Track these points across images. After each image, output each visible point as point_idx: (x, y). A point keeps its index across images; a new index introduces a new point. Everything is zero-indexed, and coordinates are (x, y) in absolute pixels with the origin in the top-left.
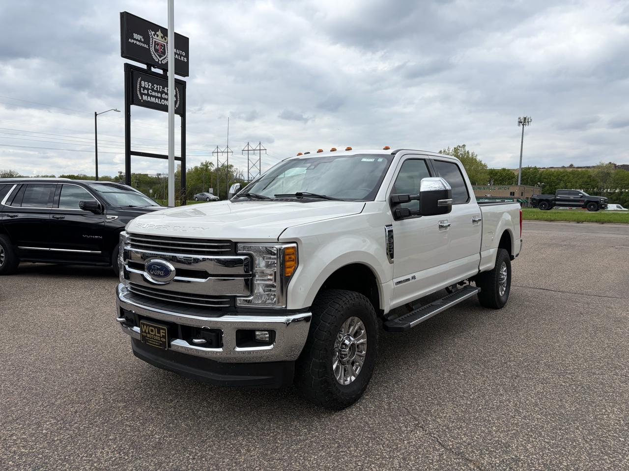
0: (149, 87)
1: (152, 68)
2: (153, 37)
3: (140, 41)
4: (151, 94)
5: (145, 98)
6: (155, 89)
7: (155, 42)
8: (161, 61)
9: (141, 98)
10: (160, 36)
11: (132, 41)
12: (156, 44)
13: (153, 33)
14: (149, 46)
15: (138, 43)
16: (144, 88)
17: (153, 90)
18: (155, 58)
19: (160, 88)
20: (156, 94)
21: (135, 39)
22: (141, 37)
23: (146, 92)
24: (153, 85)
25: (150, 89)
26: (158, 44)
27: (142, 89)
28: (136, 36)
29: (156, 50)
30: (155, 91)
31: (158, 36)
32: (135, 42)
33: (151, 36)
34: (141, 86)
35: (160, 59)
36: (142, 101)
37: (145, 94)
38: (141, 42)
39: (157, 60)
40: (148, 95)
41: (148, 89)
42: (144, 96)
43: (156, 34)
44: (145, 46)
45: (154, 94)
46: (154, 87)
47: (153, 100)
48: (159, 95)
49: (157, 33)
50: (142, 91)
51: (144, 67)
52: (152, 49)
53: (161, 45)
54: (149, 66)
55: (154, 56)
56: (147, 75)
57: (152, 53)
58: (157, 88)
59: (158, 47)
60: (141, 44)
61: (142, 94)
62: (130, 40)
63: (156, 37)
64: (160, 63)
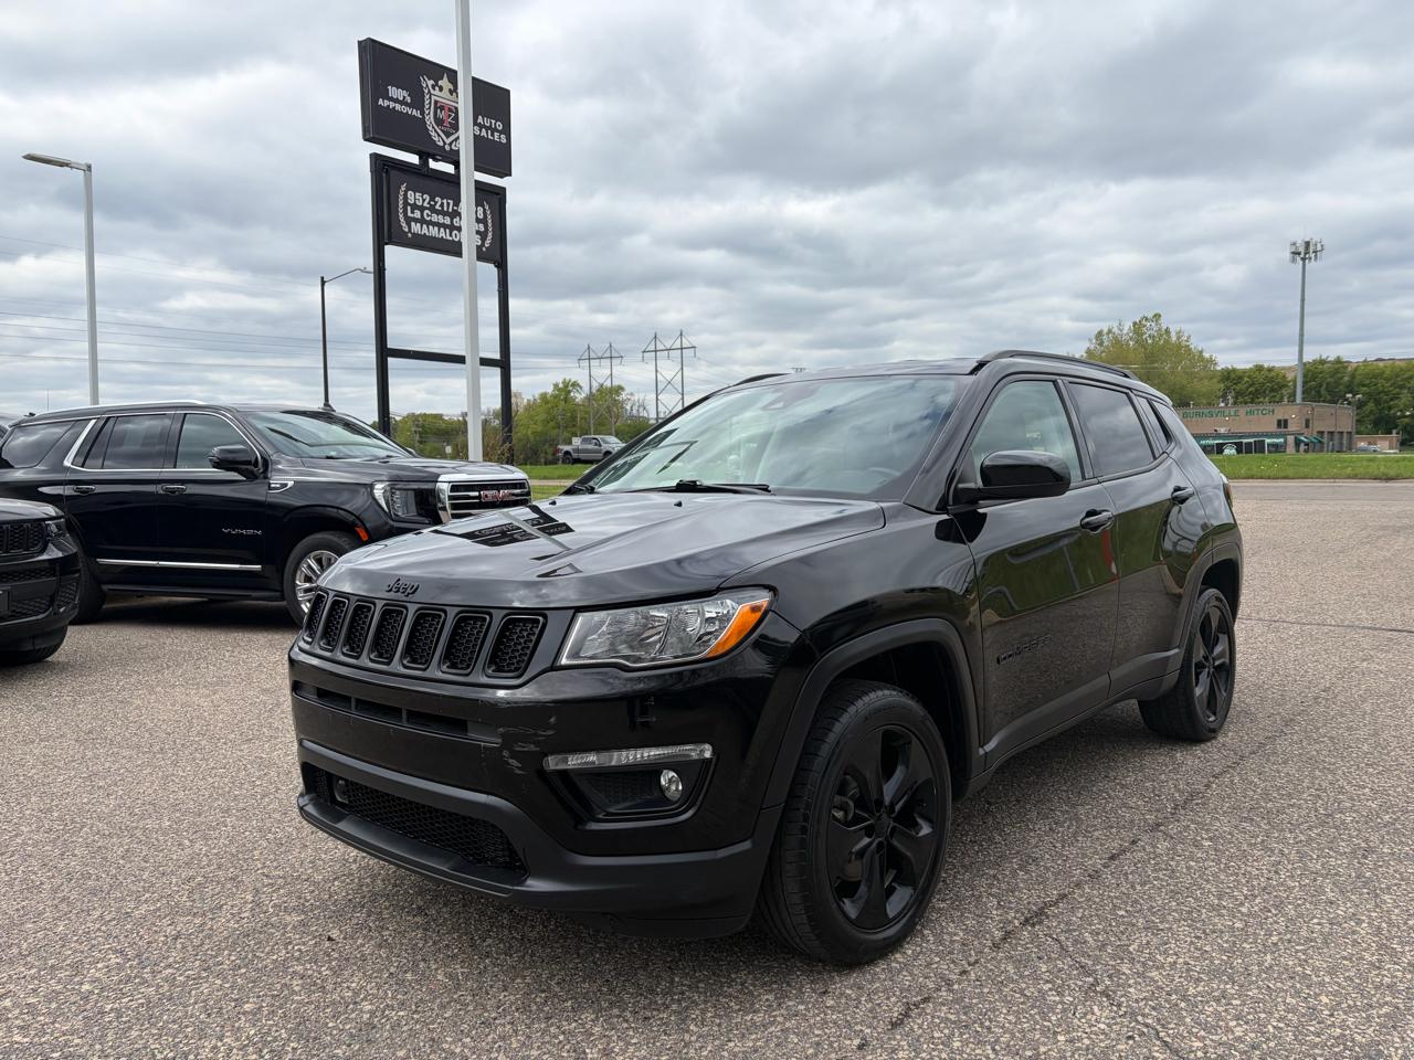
0: (425, 204)
1: (430, 160)
2: (432, 91)
3: (402, 103)
4: (428, 219)
5: (416, 228)
6: (437, 207)
7: (436, 102)
8: (450, 144)
9: (406, 230)
10: (446, 90)
11: (386, 103)
12: (439, 107)
13: (431, 82)
14: (422, 113)
15: (398, 107)
16: (415, 207)
17: (432, 209)
18: (436, 139)
19: (448, 204)
20: (440, 219)
21: (391, 99)
22: (405, 93)
23: (417, 214)
24: (432, 199)
25: (426, 208)
26: (442, 108)
27: (409, 208)
28: (394, 92)
29: (439, 122)
30: (438, 213)
31: (441, 89)
32: (392, 105)
33: (426, 91)
34: (406, 203)
35: (448, 141)
36: (410, 235)
37: (416, 220)
38: (406, 104)
39: (441, 144)
40: (422, 221)
41: (422, 209)
42: (413, 224)
43: (437, 84)
44: (414, 112)
45: (435, 218)
46: (436, 203)
47: (434, 231)
48: (447, 221)
49: (440, 83)
50: (409, 214)
51: (414, 159)
52: (430, 119)
53: (450, 110)
54: (424, 156)
55: (433, 134)
56: (421, 177)
57: (430, 128)
58: (442, 205)
59: (441, 115)
60: (405, 109)
61: (409, 220)
62: (381, 102)
63: (437, 92)
64: (447, 148)
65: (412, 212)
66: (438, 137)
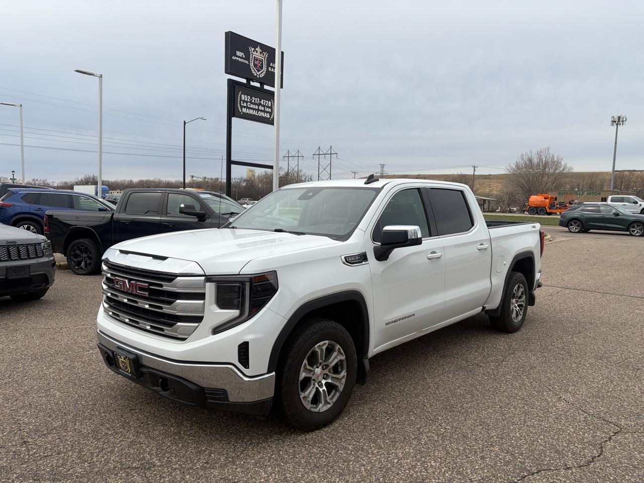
0: (248, 100)
1: (251, 81)
2: (253, 53)
3: (242, 58)
4: (249, 106)
5: (244, 110)
6: (253, 101)
7: (255, 57)
8: (259, 75)
9: (241, 111)
10: (259, 52)
11: (235, 58)
12: (256, 59)
13: (253, 49)
14: (249, 62)
15: (240, 60)
16: (244, 101)
17: (251, 102)
18: (254, 73)
19: (257, 100)
20: (254, 106)
21: (237, 56)
22: (243, 54)
23: (245, 104)
24: (251, 98)
25: (248, 102)
26: (257, 60)
27: (242, 102)
28: (239, 53)
29: (255, 65)
30: (253, 104)
31: (257, 52)
32: (237, 59)
33: (251, 53)
34: (241, 100)
35: (258, 74)
36: (242, 113)
37: (244, 107)
39: (256, 75)
40: (247, 107)
41: (247, 102)
42: (243, 108)
43: (255, 50)
44: (246, 62)
45: (252, 106)
47: (251, 112)
48: (257, 107)
49: (257, 49)
50: (242, 104)
51: (244, 81)
52: (252, 65)
53: (260, 60)
54: (248, 80)
55: (253, 71)
56: (247, 88)
57: (252, 68)
58: (255, 101)
59: (256, 63)
60: (242, 61)
61: (242, 107)
62: (233, 58)
63: (255, 53)
64: (258, 76)
65: (243, 104)
66: (255, 72)
